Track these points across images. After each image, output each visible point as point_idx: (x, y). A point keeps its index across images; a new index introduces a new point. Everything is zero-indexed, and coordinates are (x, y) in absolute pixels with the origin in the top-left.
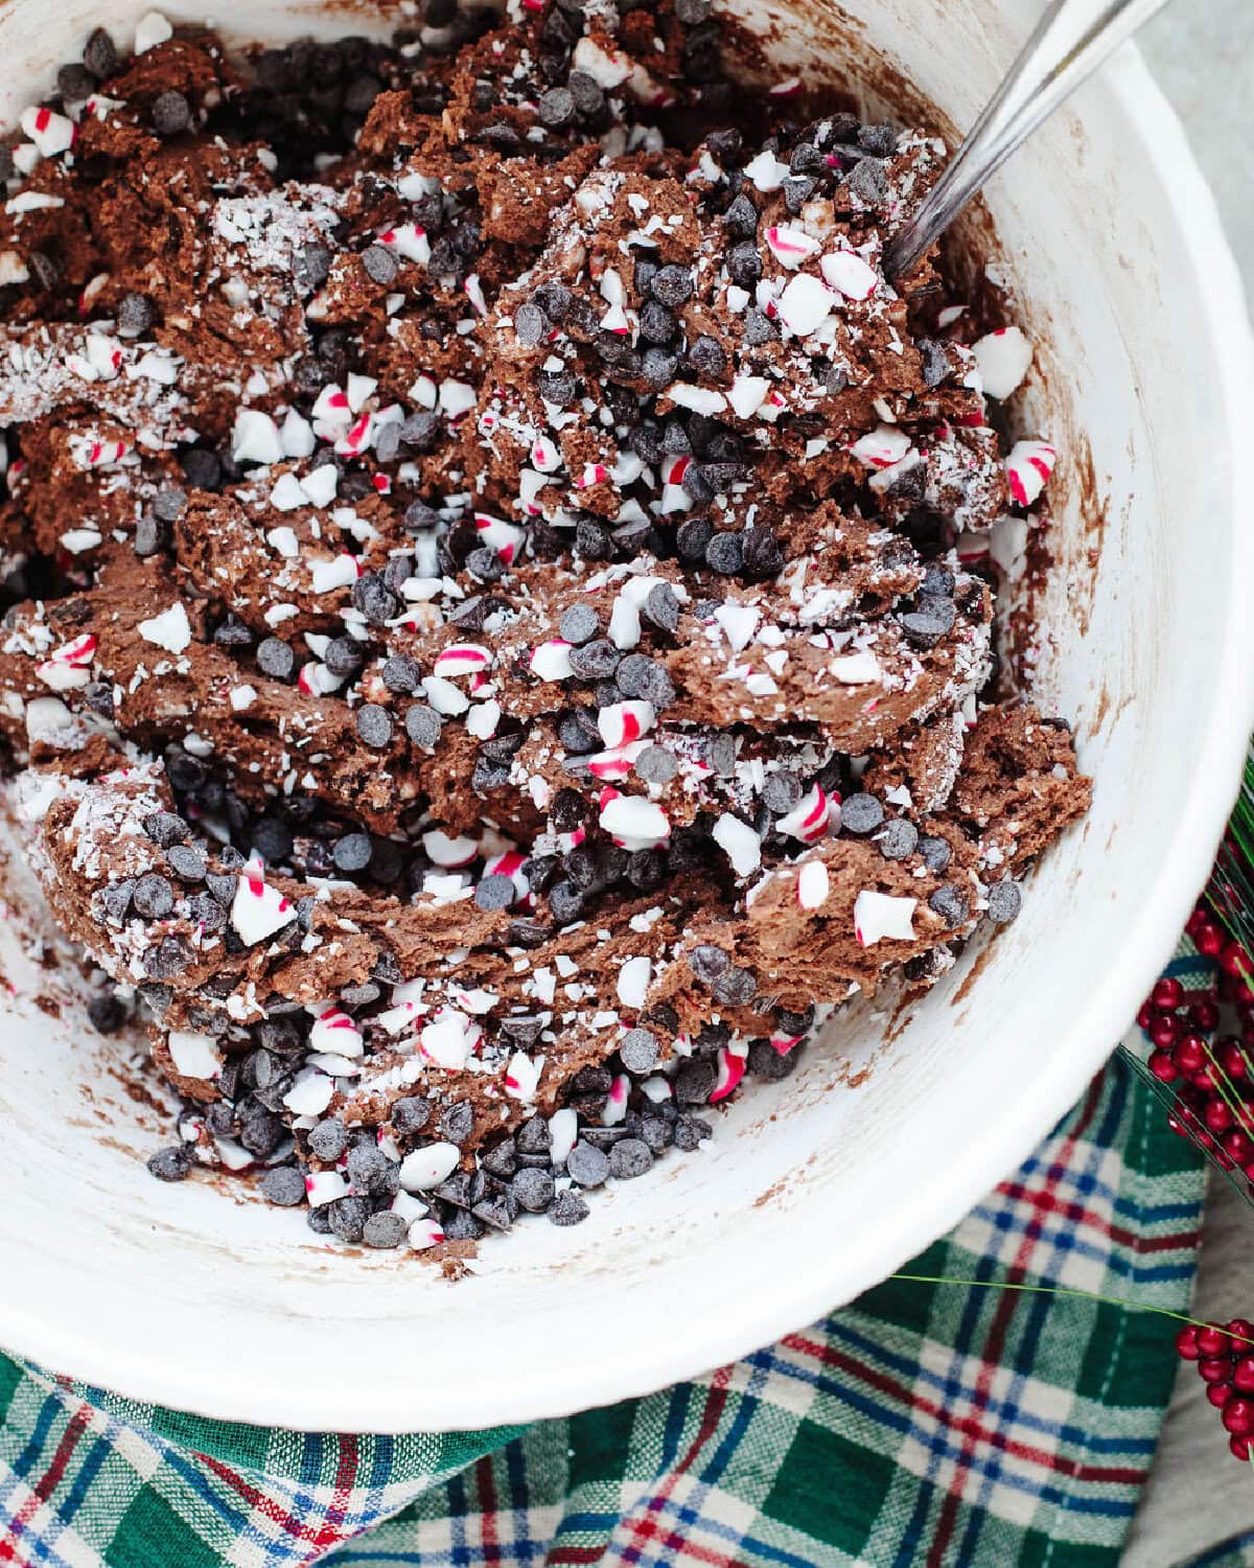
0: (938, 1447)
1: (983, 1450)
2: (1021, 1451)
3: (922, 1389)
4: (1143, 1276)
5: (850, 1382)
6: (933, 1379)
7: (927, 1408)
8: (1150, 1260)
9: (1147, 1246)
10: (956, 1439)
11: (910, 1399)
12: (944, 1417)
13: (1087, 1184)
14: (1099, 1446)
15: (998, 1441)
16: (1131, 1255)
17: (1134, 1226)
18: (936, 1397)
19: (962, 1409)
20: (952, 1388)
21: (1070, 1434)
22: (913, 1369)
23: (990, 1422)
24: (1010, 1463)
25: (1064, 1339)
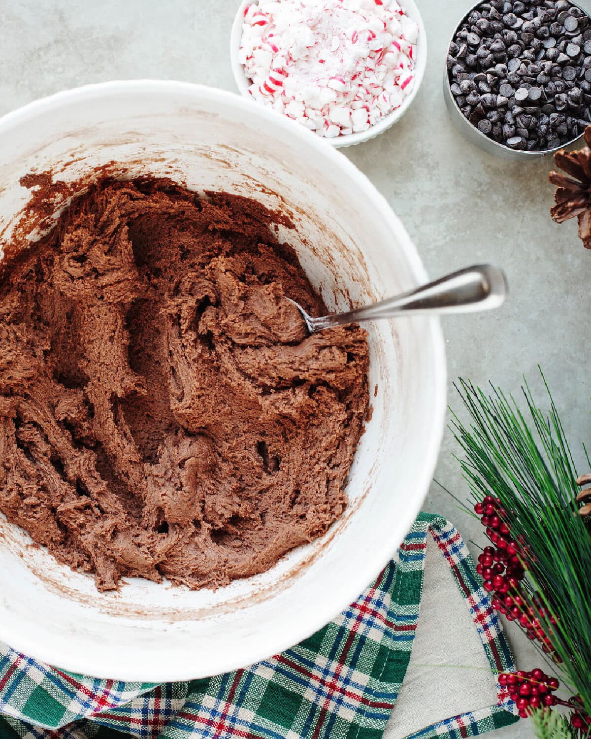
0: (320, 692)
1: (337, 694)
2: (350, 695)
3: (314, 672)
4: (396, 638)
5: (287, 669)
6: (319, 668)
7: (316, 678)
8: (398, 633)
9: (397, 628)
10: (326, 690)
11: (310, 675)
12: (323, 682)
13: (379, 604)
14: (377, 695)
15: (343, 691)
16: (392, 630)
17: (394, 621)
18: (320, 675)
19: (329, 679)
20: (326, 672)
21: (368, 690)
22: (312, 665)
23: (339, 684)
24: (346, 699)
25: (367, 657)
